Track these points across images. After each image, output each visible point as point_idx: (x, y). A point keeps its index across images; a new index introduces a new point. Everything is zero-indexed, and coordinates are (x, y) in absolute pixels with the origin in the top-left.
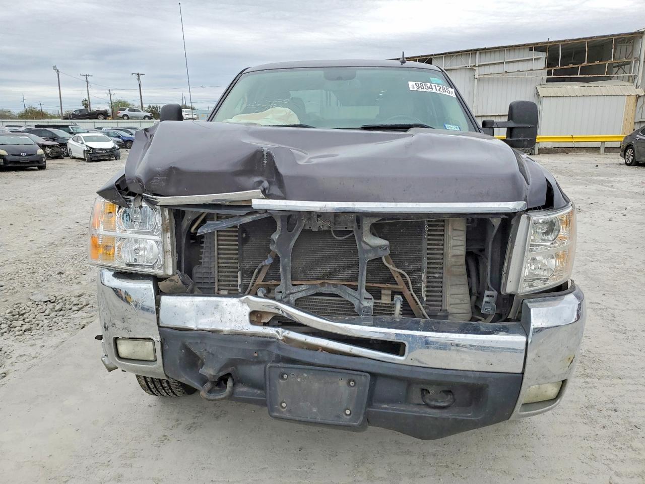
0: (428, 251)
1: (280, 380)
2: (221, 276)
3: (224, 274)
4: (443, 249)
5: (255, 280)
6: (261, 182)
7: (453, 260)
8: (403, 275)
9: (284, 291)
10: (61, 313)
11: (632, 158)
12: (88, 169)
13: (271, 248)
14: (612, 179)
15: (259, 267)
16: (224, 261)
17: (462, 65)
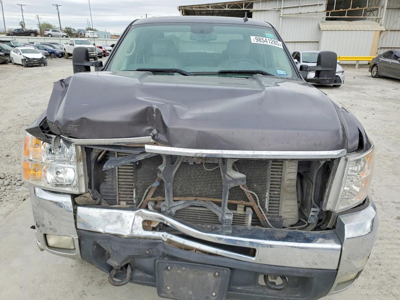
0: (271, 176)
1: (166, 272)
2: (121, 191)
3: (123, 189)
4: (281, 175)
5: (146, 196)
6: (151, 130)
7: (288, 182)
8: (253, 195)
9: (167, 205)
10: (9, 187)
11: (376, 73)
12: (25, 73)
13: (158, 175)
14: (364, 87)
15: (150, 187)
16: (123, 180)
17: (272, 7)
